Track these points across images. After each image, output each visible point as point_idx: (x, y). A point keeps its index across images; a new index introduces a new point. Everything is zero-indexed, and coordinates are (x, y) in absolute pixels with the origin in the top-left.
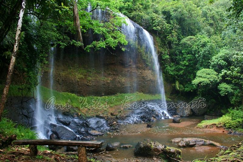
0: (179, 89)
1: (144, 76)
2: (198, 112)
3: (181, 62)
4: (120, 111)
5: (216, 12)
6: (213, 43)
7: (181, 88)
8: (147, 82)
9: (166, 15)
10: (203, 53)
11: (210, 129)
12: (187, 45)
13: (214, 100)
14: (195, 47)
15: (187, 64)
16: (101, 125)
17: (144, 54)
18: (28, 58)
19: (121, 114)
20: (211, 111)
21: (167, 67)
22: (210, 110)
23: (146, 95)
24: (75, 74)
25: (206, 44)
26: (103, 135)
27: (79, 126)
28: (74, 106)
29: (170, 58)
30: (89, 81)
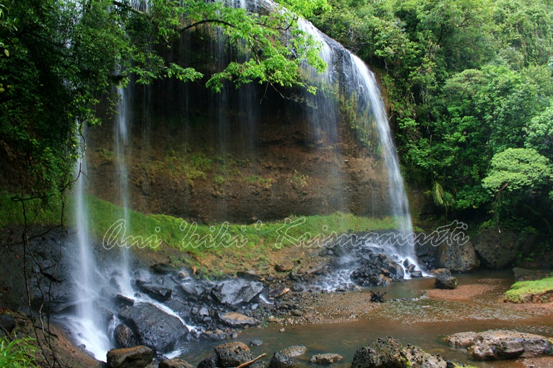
0: (442, 202)
1: (354, 173)
2: (494, 261)
3: (447, 136)
4: (298, 259)
5: (526, 13)
6: (531, 83)
7: (447, 200)
8: (361, 188)
9: (405, 20)
10: (506, 109)
11: (543, 306)
12: (461, 93)
13: (534, 230)
14: (482, 97)
15: (463, 139)
16: (252, 297)
17: (355, 115)
18: (41, 107)
19: (302, 267)
20: (528, 257)
21: (410, 147)
22: (525, 255)
23: (360, 218)
24: (183, 168)
25: (511, 88)
26: (258, 324)
27: (194, 301)
28: (181, 250)
29: (417, 126)
30: (219, 185)
